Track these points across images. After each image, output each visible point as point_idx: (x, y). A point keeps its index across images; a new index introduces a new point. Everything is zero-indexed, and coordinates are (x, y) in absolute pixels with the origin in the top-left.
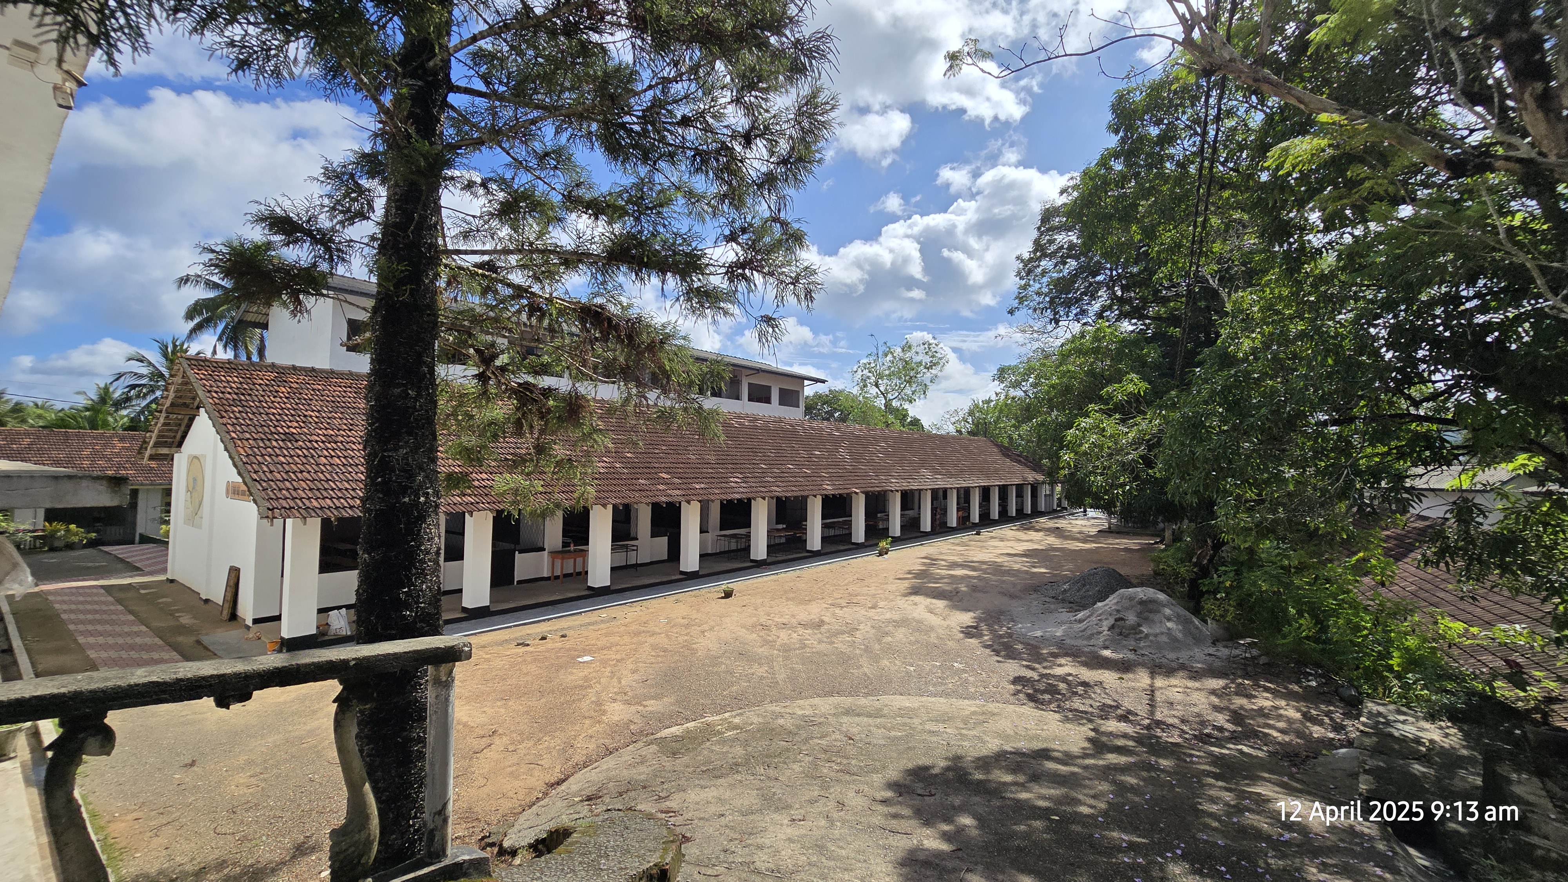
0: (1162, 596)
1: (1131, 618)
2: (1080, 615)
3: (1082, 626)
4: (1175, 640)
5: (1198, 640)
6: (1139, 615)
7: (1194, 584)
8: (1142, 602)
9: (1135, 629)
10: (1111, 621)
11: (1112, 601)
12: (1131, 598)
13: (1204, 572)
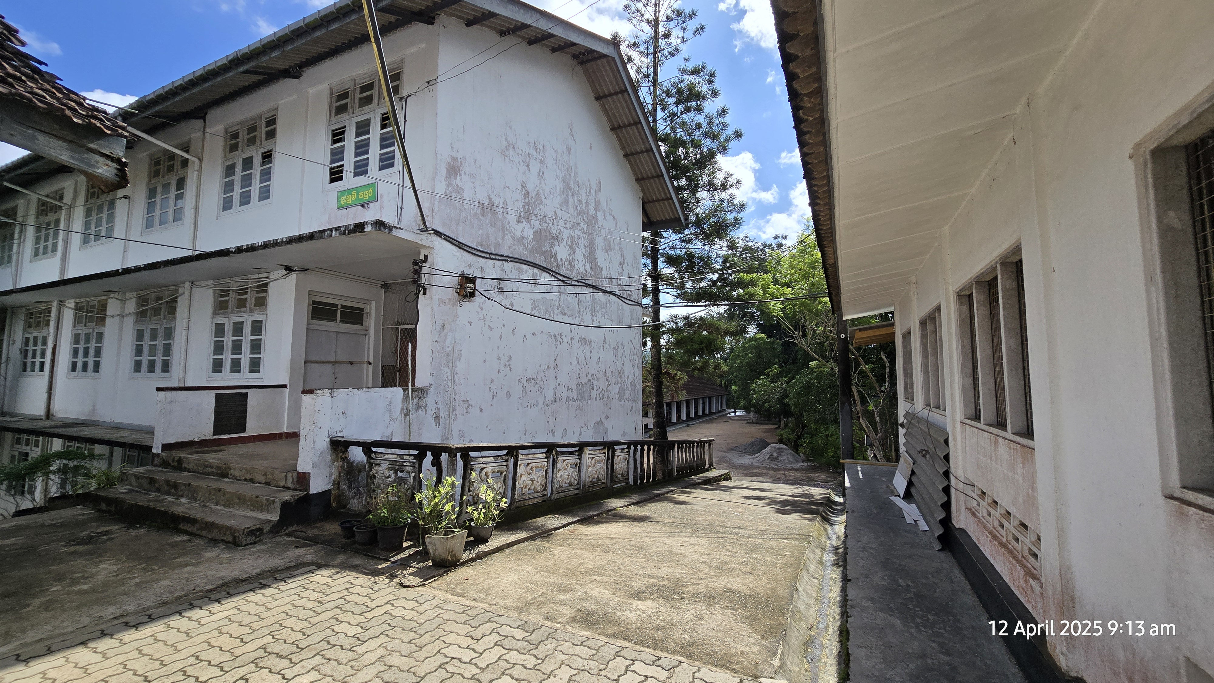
0: (785, 446)
1: (775, 455)
2: (756, 455)
3: (758, 459)
4: (790, 461)
5: (797, 461)
6: (778, 453)
7: (796, 442)
8: (778, 449)
9: (777, 458)
10: (768, 456)
11: (768, 448)
12: (775, 448)
13: (799, 438)
